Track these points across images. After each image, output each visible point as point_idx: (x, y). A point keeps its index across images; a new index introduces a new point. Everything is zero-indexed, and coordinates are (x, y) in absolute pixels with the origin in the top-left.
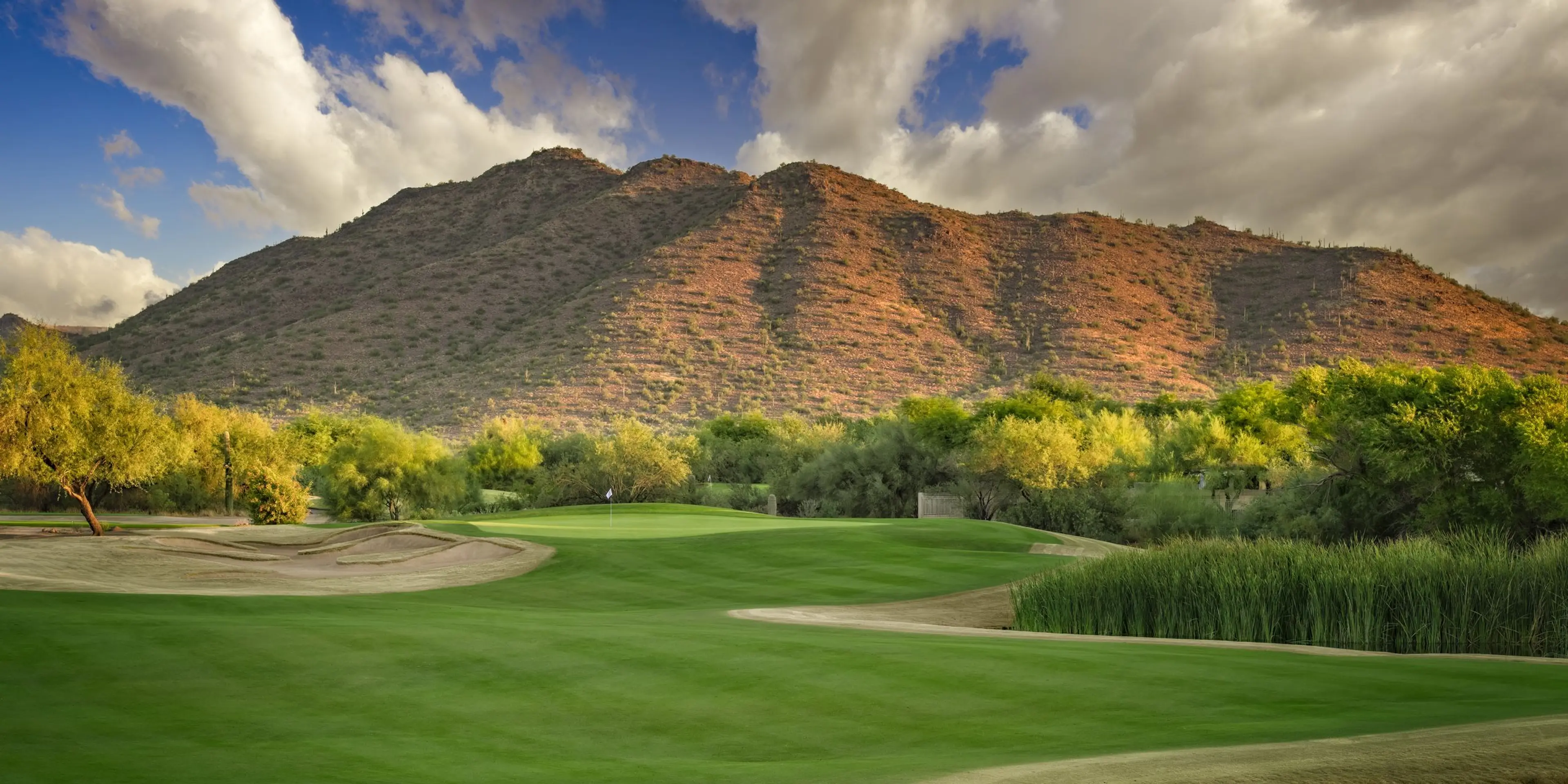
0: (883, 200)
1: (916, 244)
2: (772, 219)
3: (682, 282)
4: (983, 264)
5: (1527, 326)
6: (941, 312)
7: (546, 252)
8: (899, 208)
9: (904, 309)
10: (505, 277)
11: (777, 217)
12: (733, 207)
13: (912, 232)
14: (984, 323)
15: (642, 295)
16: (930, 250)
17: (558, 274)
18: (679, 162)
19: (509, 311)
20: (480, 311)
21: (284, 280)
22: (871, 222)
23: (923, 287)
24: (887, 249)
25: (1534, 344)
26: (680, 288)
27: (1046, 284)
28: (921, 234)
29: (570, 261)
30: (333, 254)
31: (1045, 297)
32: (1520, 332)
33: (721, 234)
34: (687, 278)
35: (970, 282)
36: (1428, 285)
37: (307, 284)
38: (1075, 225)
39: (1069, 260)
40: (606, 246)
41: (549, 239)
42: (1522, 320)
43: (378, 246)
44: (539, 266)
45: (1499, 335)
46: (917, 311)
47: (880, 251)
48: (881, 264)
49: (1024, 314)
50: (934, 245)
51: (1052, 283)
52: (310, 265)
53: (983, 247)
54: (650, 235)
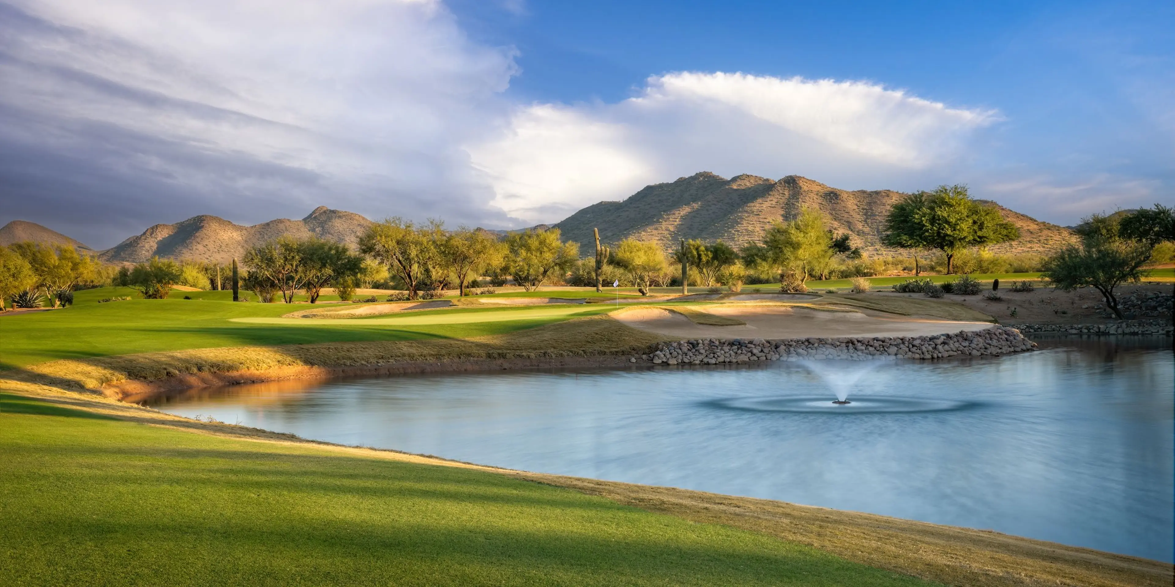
0: (820, 187)
1: (833, 202)
2: (785, 194)
3: (758, 215)
4: (855, 207)
5: (1037, 225)
6: (844, 223)
7: (710, 206)
8: (825, 190)
9: (832, 222)
10: (697, 214)
11: (786, 193)
12: (771, 191)
13: (831, 198)
14: (860, 226)
15: (746, 219)
16: (838, 203)
17: (714, 213)
18: (748, 176)
19: (700, 225)
20: (691, 225)
21: (619, 216)
22: (817, 194)
23: (837, 215)
24: (823, 203)
25: (1041, 230)
26: (758, 216)
27: (877, 213)
28: (834, 198)
29: (717, 208)
30: (634, 207)
31: (878, 217)
32: (1036, 227)
33: (769, 199)
34: (760, 213)
35: (852, 213)
36: (1004, 212)
37: (628, 217)
38: (884, 194)
39: (883, 205)
40: (728, 203)
41: (709, 202)
42: (1035, 223)
43: (649, 204)
44: (707, 210)
45: (1029, 228)
46: (836, 223)
47: (821, 204)
48: (822, 208)
49: (872, 223)
50: (839, 201)
51: (879, 213)
52: (627, 211)
53: (854, 202)
54: (742, 200)
